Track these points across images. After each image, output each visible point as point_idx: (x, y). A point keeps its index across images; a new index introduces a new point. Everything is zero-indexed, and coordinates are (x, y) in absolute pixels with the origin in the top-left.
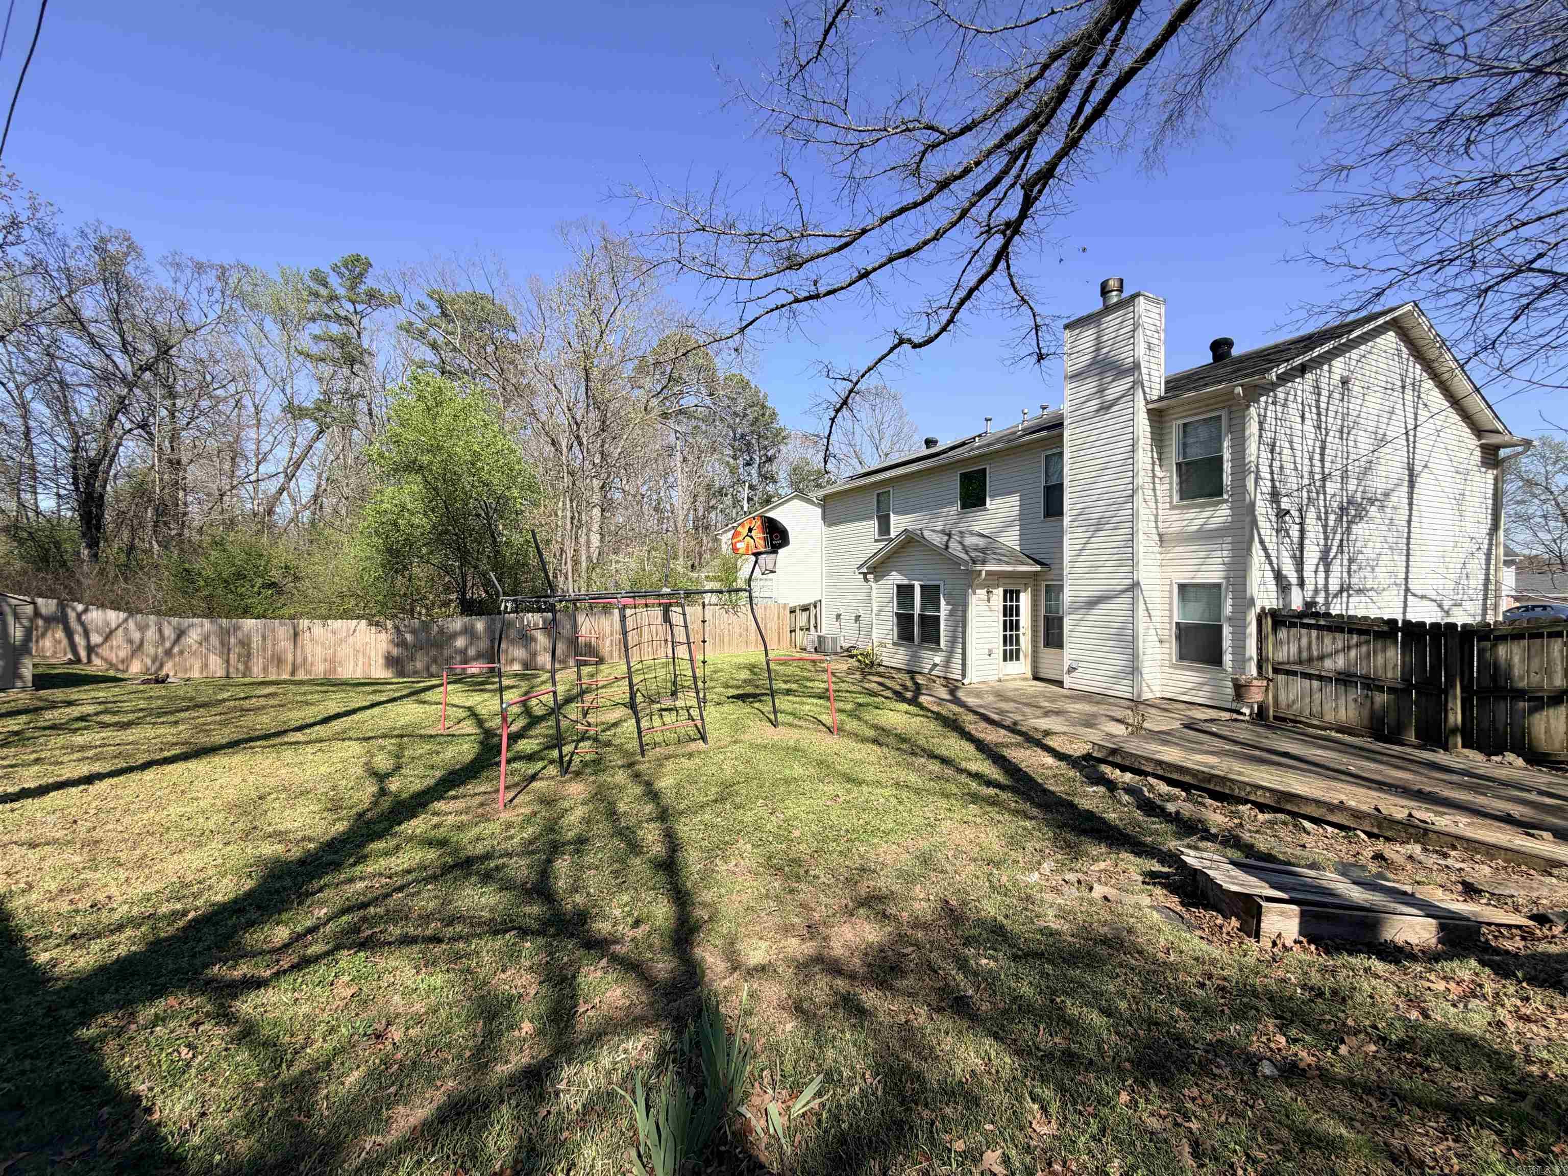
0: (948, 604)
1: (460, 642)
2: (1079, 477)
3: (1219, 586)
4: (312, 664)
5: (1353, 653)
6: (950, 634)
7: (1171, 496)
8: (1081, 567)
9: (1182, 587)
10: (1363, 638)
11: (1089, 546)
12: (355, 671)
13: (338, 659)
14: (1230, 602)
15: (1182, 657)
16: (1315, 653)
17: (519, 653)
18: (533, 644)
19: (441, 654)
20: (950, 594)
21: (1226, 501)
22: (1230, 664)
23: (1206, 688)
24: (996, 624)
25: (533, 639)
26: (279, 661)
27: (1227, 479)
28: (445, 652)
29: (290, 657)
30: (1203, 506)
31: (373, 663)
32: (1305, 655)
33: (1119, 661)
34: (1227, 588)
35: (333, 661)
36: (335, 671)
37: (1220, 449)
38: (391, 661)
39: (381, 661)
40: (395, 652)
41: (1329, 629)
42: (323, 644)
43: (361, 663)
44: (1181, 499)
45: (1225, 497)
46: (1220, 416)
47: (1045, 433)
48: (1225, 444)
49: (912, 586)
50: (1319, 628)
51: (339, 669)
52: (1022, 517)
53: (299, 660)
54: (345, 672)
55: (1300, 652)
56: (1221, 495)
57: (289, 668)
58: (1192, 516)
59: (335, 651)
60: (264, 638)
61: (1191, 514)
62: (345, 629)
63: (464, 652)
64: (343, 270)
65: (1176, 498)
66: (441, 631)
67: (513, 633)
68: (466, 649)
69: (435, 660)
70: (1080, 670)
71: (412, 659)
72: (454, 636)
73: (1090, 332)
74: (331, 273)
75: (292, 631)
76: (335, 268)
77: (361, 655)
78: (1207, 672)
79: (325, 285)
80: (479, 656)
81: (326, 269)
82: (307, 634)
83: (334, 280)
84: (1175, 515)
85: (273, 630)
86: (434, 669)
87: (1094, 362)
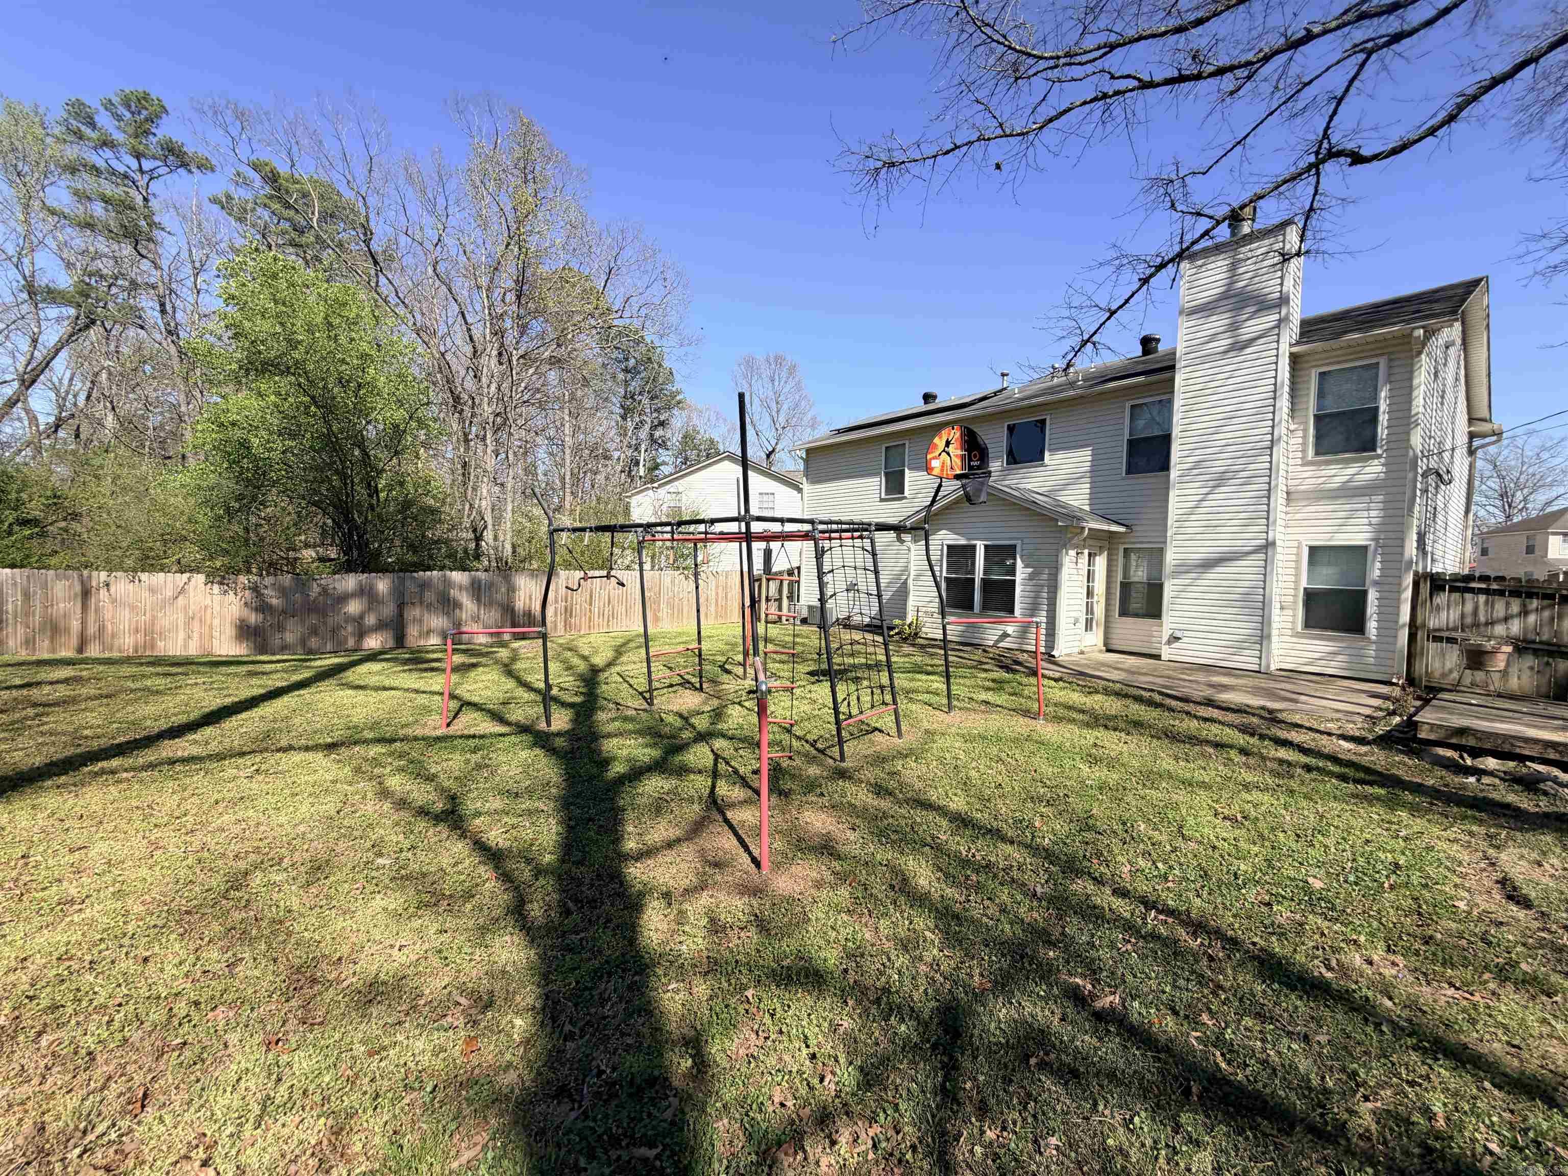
0: (1026, 566)
1: (354, 607)
2: (1194, 426)
3: (1365, 548)
4: (113, 636)
5: (1532, 618)
6: (1029, 600)
7: (1304, 451)
8: (1194, 525)
9: (1313, 550)
10: (1546, 602)
11: (1205, 504)
12: (186, 646)
13: (157, 628)
14: (1378, 565)
15: (1307, 625)
16: (1482, 619)
17: (437, 621)
18: (457, 611)
19: (325, 623)
20: (1030, 555)
21: (1379, 456)
22: (1374, 632)
23: (1340, 658)
24: (1080, 590)
25: (457, 605)
26: (54, 629)
27: (1382, 432)
28: (330, 621)
29: (75, 625)
30: (1347, 462)
31: (216, 634)
32: (1469, 620)
33: (1245, 628)
34: (1376, 550)
35: (150, 633)
36: (153, 647)
37: (1375, 398)
38: (244, 631)
39: (230, 631)
40: (253, 618)
41: (1501, 593)
42: (133, 608)
43: (196, 636)
44: (1317, 453)
45: (1379, 451)
46: (1378, 363)
47: (1141, 379)
48: (1383, 394)
49: (974, 546)
50: (1486, 592)
51: (160, 644)
52: (1095, 472)
53: (92, 629)
54: (170, 645)
55: (1463, 616)
56: (1375, 450)
57: (74, 641)
58: (1333, 472)
59: (154, 618)
60: (27, 595)
61: (1332, 470)
62: (170, 585)
63: (358, 620)
64: (122, 110)
65: (1311, 452)
66: (325, 591)
67: (429, 596)
68: (362, 617)
69: (314, 631)
70: (1185, 640)
71: (281, 628)
72: (344, 598)
73: (1219, 264)
74: (102, 109)
75: (78, 588)
76: (109, 105)
77: (196, 625)
78: (1342, 641)
79: (93, 125)
80: (381, 626)
81: (93, 102)
82: (103, 592)
83: (104, 120)
84: (1309, 472)
85: (45, 586)
86: (314, 642)
87: (1225, 296)
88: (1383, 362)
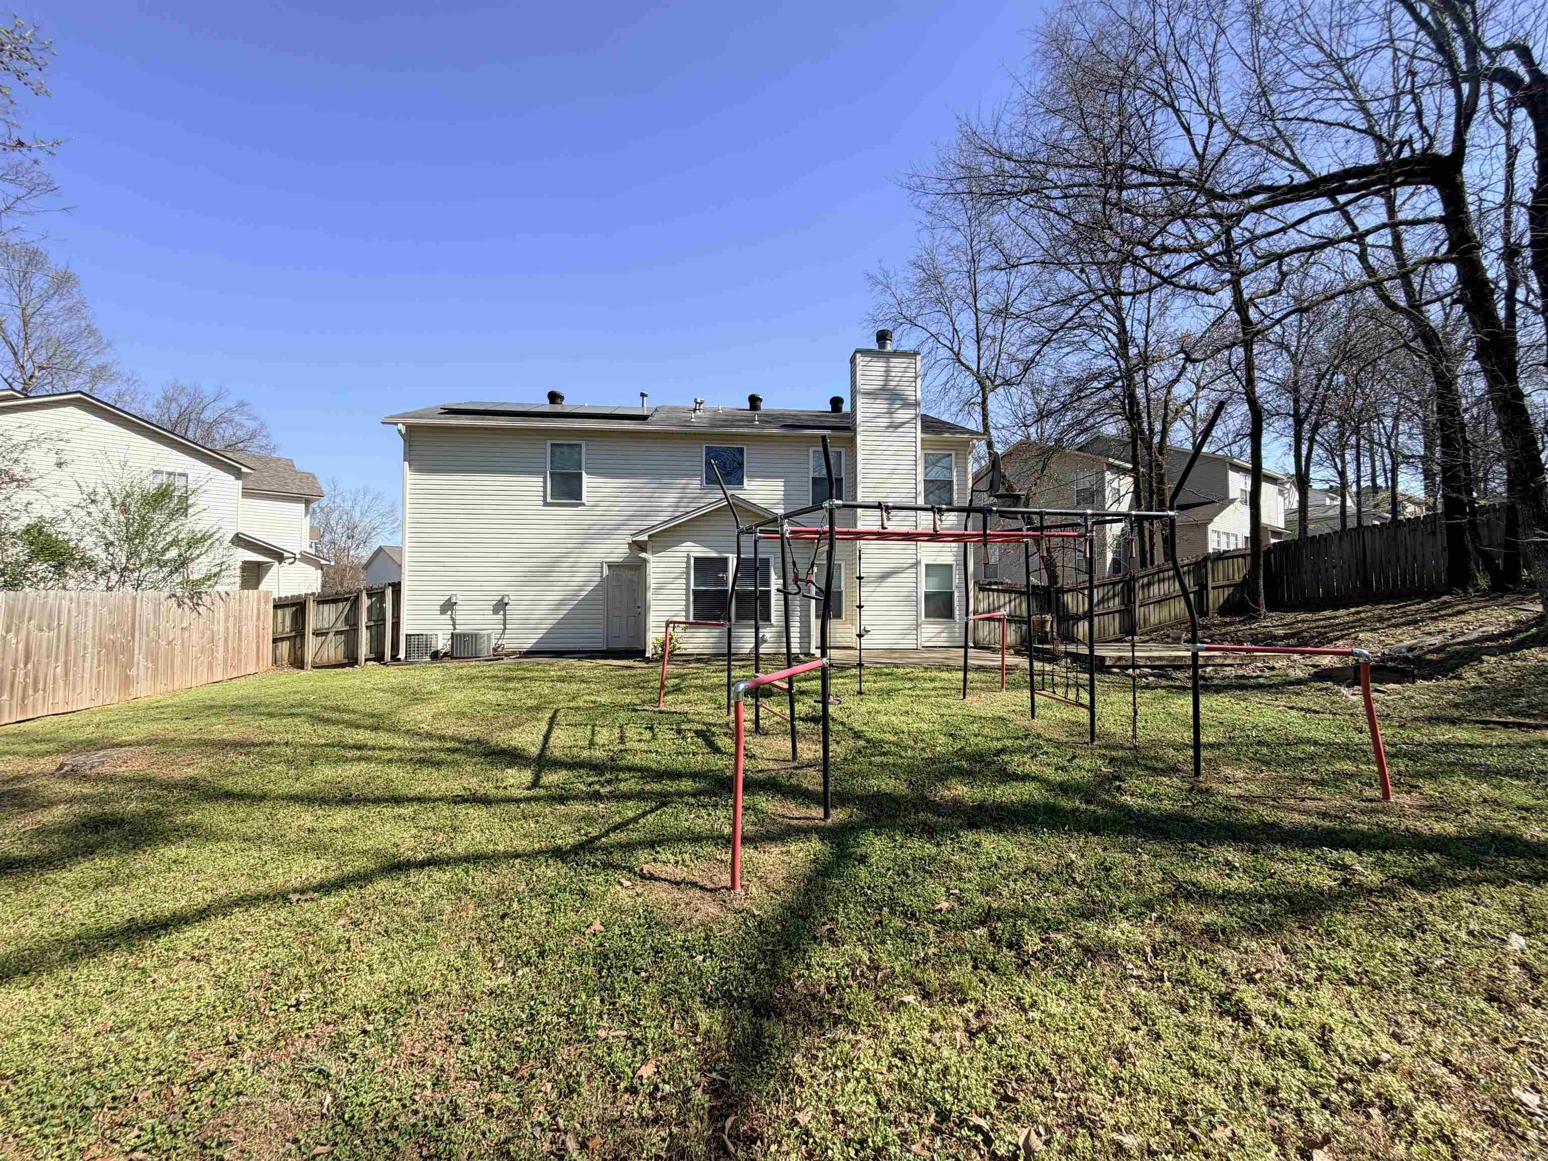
0: (779, 577)
2: (870, 475)
3: (951, 566)
9: (928, 567)
14: (957, 576)
15: (929, 616)
16: (996, 606)
22: (958, 617)
23: (943, 635)
33: (905, 621)
34: (956, 567)
37: (952, 475)
46: (951, 455)
48: (955, 474)
49: (725, 559)
50: (998, 590)
52: (787, 500)
55: (989, 606)
70: (872, 632)
73: (879, 364)
78: (945, 623)
87: (884, 388)
88: (953, 453)
